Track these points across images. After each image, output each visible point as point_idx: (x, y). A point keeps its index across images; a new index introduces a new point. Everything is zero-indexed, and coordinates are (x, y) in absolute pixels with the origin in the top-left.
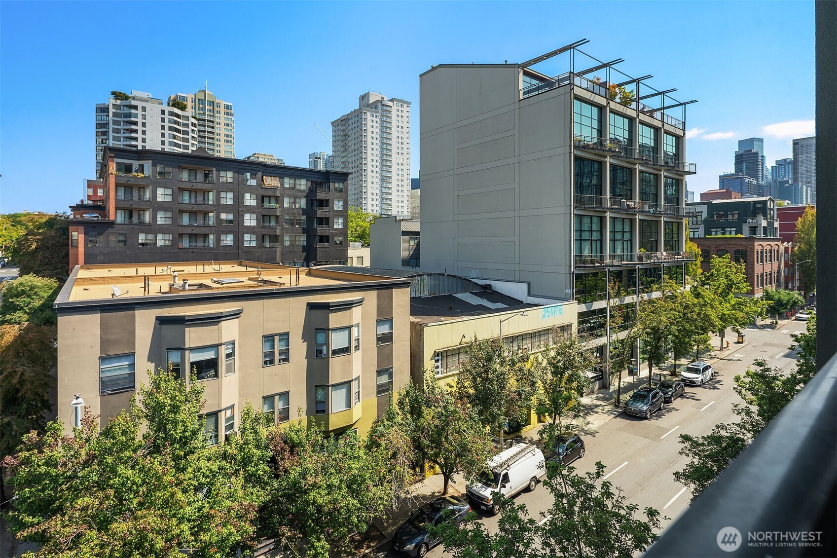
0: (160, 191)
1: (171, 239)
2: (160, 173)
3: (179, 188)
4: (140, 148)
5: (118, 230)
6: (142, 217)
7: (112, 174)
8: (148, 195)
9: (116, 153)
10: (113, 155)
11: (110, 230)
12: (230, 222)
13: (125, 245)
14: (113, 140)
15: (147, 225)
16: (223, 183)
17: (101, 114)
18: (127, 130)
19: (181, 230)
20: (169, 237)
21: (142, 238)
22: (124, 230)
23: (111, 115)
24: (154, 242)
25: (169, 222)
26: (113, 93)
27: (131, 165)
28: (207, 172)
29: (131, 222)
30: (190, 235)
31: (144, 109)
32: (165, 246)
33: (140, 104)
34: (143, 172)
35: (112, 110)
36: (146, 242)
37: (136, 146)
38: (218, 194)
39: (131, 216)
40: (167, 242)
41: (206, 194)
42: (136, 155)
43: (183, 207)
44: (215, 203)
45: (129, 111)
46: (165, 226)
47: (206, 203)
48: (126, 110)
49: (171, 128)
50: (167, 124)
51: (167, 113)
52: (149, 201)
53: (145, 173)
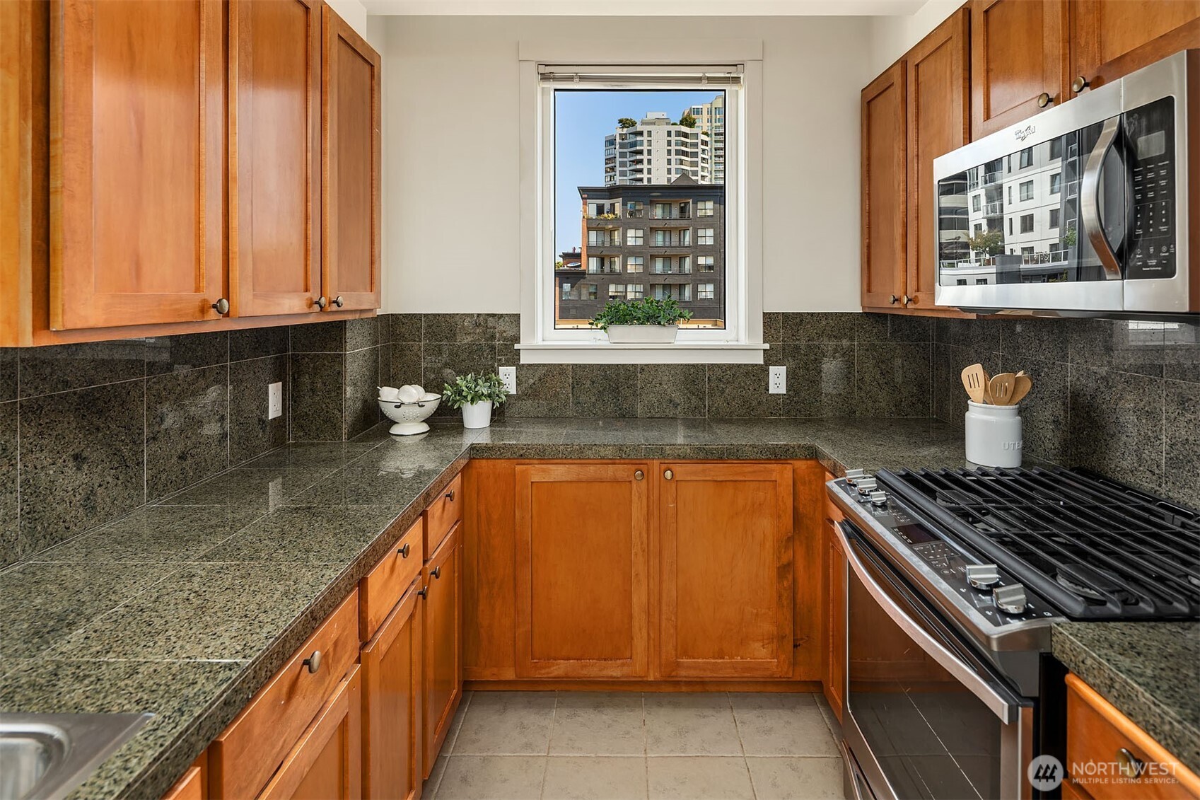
0: (631, 233)
1: (642, 290)
2: (631, 212)
3: (650, 228)
4: (646, 181)
5: (590, 281)
6: (613, 267)
8: (617, 237)
9: (589, 193)
10: (589, 196)
11: (582, 281)
12: (710, 268)
13: (596, 298)
14: (620, 176)
15: (617, 274)
16: (701, 217)
17: (610, 147)
18: (633, 161)
19: (653, 280)
20: (640, 288)
21: (612, 289)
22: (595, 281)
23: (618, 146)
24: (624, 294)
25: (640, 270)
26: (621, 121)
27: (603, 205)
28: (682, 205)
29: (602, 271)
30: (665, 286)
31: (650, 133)
32: (635, 300)
33: (645, 129)
34: (614, 213)
35: (618, 140)
36: (616, 294)
37: (642, 179)
38: (695, 231)
39: (602, 265)
40: (638, 294)
41: (682, 232)
42: (608, 193)
43: (655, 252)
44: (691, 244)
45: (635, 139)
46: (634, 276)
47: (682, 245)
48: (632, 139)
49: (677, 152)
50: (673, 148)
51: (673, 134)
52: (619, 247)
53: (616, 213)
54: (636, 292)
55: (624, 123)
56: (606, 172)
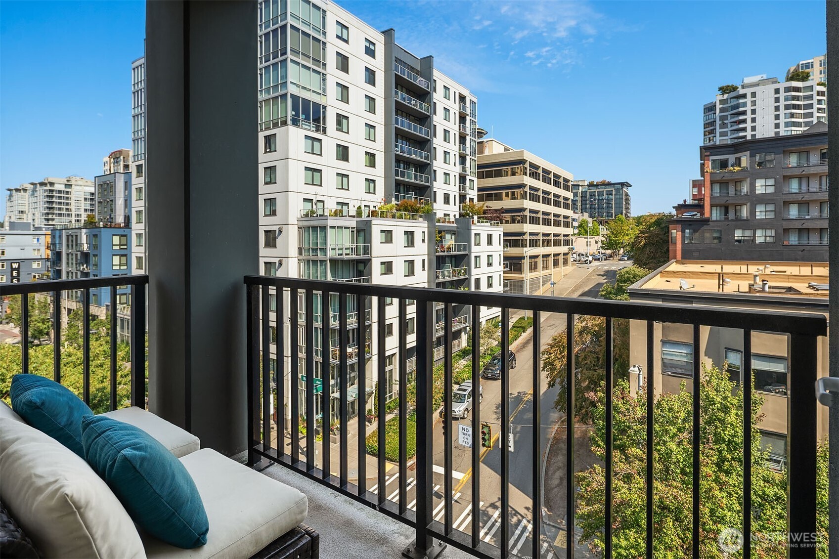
0: (759, 183)
1: (773, 235)
2: (760, 164)
3: (784, 176)
4: (749, 138)
5: (714, 227)
6: (738, 214)
7: (707, 172)
8: (745, 189)
9: (711, 151)
10: (708, 153)
11: (705, 227)
13: (720, 241)
14: (720, 136)
15: (744, 220)
17: (709, 113)
18: (735, 122)
19: (786, 225)
20: (771, 232)
21: (738, 234)
22: (719, 226)
23: (718, 111)
24: (752, 238)
25: (771, 216)
26: (721, 89)
27: (727, 160)
28: (824, 151)
29: (727, 218)
30: (800, 230)
31: (754, 95)
32: (766, 244)
33: (748, 91)
34: (739, 165)
35: (718, 106)
36: (743, 238)
37: (745, 137)
39: (726, 212)
40: (768, 238)
42: (733, 149)
43: (789, 198)
45: (737, 102)
46: (764, 221)
47: (823, 190)
48: (734, 102)
49: (787, 107)
50: (782, 103)
51: (782, 91)
52: (746, 195)
53: (742, 166)
54: (766, 236)
55: (724, 90)
56: (705, 135)
